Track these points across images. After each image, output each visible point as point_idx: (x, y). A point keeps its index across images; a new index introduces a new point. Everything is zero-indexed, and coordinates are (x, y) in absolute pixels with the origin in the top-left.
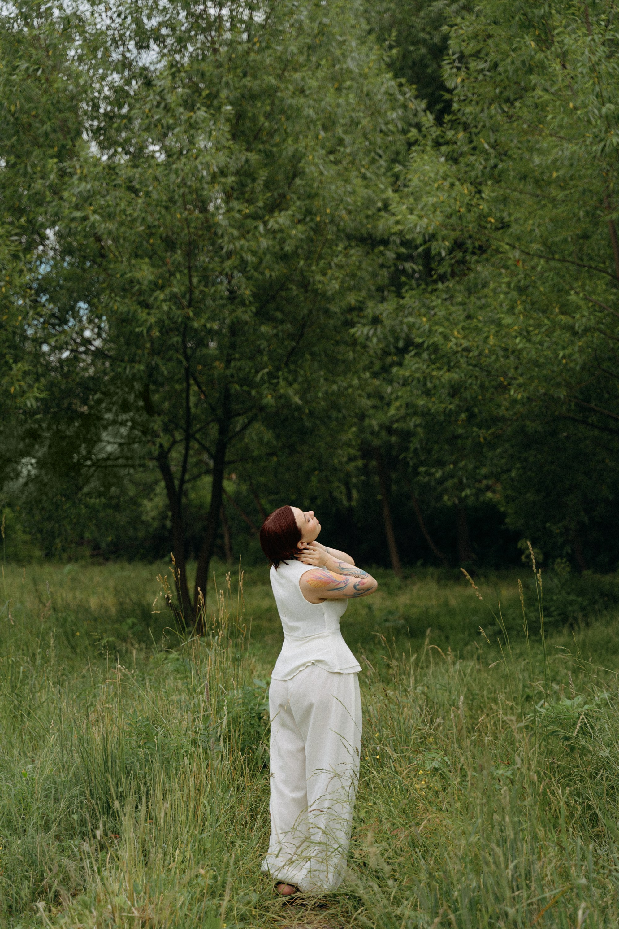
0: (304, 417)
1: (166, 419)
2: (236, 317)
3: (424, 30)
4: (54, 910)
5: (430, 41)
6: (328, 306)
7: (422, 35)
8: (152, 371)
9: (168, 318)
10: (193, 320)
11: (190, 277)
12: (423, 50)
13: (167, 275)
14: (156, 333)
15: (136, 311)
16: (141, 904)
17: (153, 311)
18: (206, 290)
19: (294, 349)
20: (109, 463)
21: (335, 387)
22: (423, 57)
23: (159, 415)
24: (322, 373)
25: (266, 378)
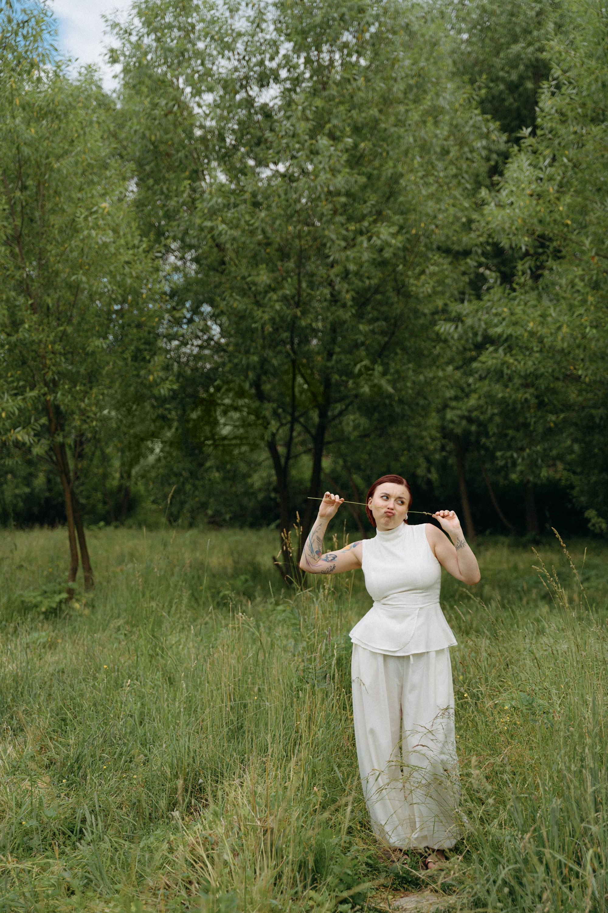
0: (394, 404)
1: (275, 405)
2: (338, 317)
3: (502, 69)
4: (187, 819)
5: (508, 79)
6: (418, 307)
7: (501, 74)
8: (264, 361)
9: (279, 316)
10: (300, 319)
11: (300, 282)
12: (502, 87)
13: (280, 279)
14: (269, 328)
15: (252, 309)
16: (263, 815)
17: (267, 309)
18: (313, 293)
19: (386, 343)
20: (226, 442)
21: (422, 378)
22: (501, 92)
23: (269, 401)
24: (411, 365)
25: (363, 369)
